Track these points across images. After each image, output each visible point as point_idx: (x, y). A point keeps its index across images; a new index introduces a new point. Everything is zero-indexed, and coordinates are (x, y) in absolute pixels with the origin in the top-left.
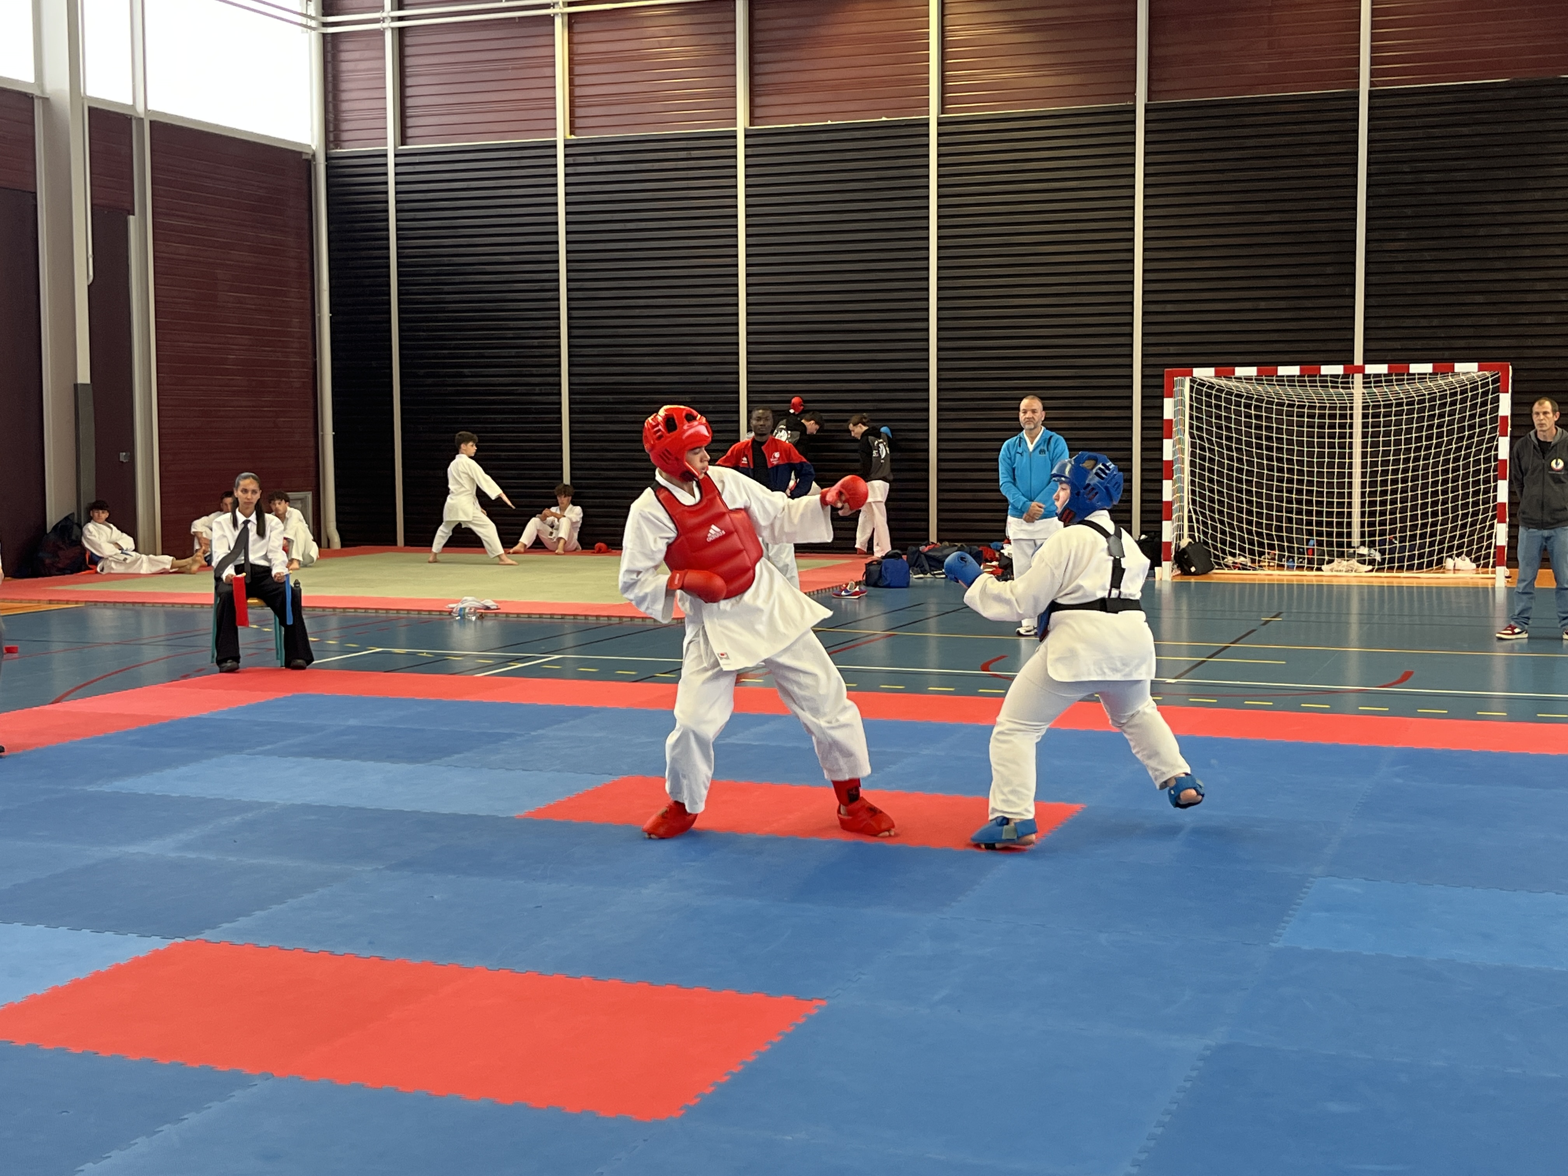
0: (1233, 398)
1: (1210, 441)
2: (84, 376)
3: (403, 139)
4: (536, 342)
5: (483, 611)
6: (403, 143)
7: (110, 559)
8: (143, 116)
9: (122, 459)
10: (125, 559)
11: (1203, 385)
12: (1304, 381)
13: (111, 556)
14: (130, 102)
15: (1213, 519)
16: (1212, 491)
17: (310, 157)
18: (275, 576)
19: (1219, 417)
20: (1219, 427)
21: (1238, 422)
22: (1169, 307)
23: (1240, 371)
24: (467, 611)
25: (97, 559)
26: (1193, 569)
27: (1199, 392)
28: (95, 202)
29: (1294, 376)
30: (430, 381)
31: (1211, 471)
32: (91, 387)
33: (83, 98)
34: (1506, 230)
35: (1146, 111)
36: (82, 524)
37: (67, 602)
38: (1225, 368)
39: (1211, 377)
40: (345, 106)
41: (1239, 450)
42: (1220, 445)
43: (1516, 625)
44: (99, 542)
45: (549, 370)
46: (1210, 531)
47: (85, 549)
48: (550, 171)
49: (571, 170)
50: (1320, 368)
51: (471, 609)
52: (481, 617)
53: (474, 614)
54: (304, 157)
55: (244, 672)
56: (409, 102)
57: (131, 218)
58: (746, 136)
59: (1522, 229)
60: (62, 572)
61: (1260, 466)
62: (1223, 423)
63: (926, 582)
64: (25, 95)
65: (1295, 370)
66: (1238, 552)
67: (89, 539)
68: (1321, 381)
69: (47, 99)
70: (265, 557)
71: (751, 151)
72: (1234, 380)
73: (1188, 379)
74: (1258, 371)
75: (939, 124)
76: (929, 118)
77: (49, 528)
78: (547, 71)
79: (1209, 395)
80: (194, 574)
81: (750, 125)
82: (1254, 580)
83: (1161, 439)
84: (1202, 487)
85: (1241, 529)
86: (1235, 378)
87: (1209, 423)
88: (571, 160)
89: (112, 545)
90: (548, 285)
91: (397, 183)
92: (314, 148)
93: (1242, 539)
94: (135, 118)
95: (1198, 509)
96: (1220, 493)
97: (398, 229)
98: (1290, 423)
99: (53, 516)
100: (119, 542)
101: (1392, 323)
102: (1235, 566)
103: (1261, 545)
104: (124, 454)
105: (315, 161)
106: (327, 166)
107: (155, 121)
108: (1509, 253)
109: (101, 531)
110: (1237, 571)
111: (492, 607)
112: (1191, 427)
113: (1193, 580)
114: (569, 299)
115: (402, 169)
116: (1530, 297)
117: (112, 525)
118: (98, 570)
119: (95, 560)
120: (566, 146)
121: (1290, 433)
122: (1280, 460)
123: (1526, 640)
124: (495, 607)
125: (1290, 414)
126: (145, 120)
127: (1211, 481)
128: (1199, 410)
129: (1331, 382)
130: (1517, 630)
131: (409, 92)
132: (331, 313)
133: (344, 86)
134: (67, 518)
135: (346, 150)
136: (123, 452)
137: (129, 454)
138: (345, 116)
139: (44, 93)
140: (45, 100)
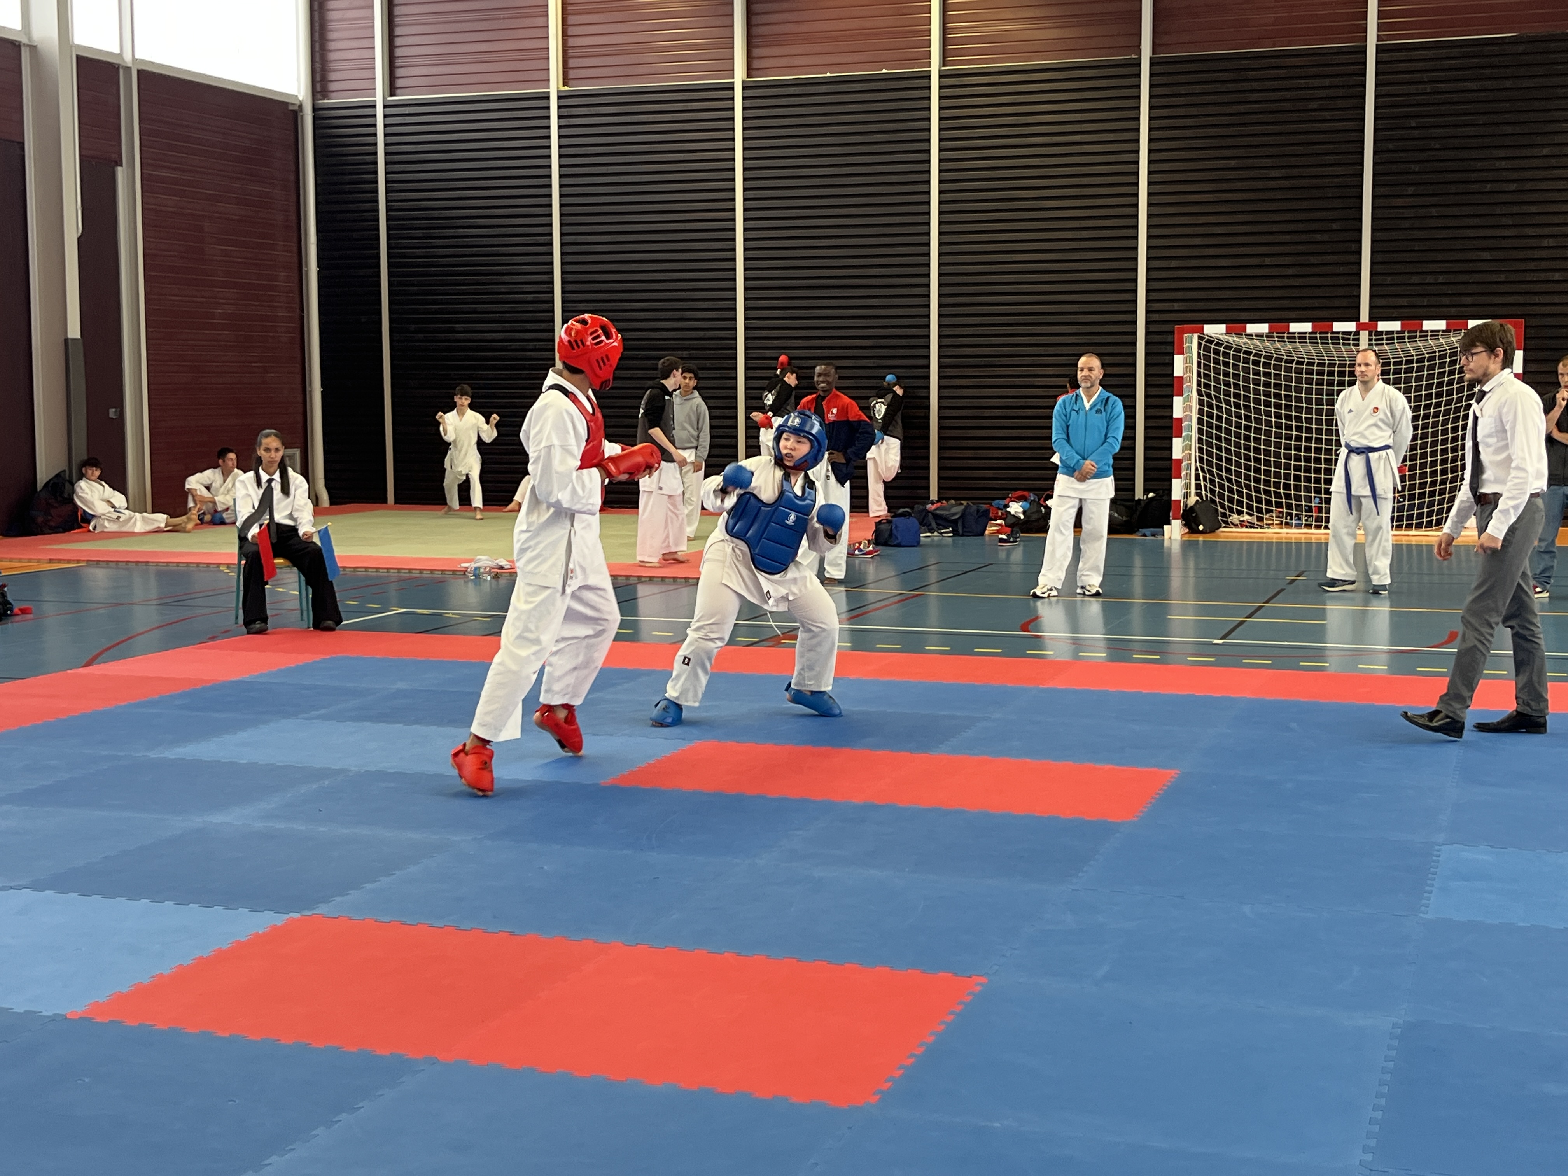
0: (1242, 355)
1: (1218, 399)
2: (74, 331)
3: (392, 89)
4: (530, 297)
5: (498, 571)
6: (392, 94)
7: (103, 517)
8: (130, 65)
9: (111, 416)
10: (119, 518)
11: (1211, 342)
12: (1316, 338)
13: (104, 515)
14: (117, 51)
15: (1220, 477)
16: (1219, 448)
17: (296, 108)
18: (303, 536)
19: (1226, 374)
20: (1227, 384)
21: (1246, 380)
22: (1174, 264)
23: (1251, 328)
24: (482, 570)
25: (89, 517)
26: (1201, 528)
27: (1207, 349)
28: (83, 153)
29: (1305, 333)
30: (421, 336)
31: (1219, 428)
32: (81, 342)
33: (71, 46)
34: (1513, 187)
35: (1152, 64)
36: (74, 481)
37: (69, 561)
38: (1236, 324)
39: (1222, 334)
40: (332, 56)
41: (1247, 408)
42: (1228, 403)
43: (1538, 585)
44: (92, 500)
45: (543, 326)
46: (1217, 490)
47: (76, 507)
48: (543, 123)
49: (564, 122)
50: (1332, 325)
51: (485, 569)
52: (496, 576)
53: (489, 573)
54: (291, 108)
55: (274, 633)
56: (398, 52)
57: (119, 169)
58: (744, 88)
59: (1528, 186)
60: (55, 530)
61: (1269, 423)
62: (1232, 380)
63: (933, 541)
64: (12, 42)
65: (1307, 327)
66: (1245, 510)
67: (81, 496)
68: (1332, 338)
69: (35, 47)
70: (291, 516)
71: (749, 103)
72: (1244, 336)
73: (1196, 336)
74: (1270, 328)
75: (941, 77)
76: (930, 71)
77: (40, 486)
78: (540, 21)
79: (1217, 352)
80: (189, 532)
81: (748, 77)
82: (1262, 538)
83: (1172, 397)
84: (1209, 444)
85: (1248, 487)
86: (1246, 335)
87: (1217, 381)
88: (565, 112)
89: (105, 504)
90: (541, 239)
91: (386, 135)
92: (301, 98)
93: (1249, 497)
94: (123, 67)
95: (1205, 467)
96: (1228, 451)
97: (387, 182)
98: (1299, 380)
99: (44, 473)
100: (111, 500)
101: (1398, 279)
102: (1242, 524)
103: (1269, 503)
104: (114, 410)
105: (301, 112)
106: (314, 117)
107: (144, 71)
108: (1515, 209)
109: (94, 489)
110: (1244, 530)
111: (506, 567)
112: (1199, 384)
113: (1201, 538)
114: (562, 254)
115: (391, 120)
116: (1537, 254)
117: (103, 483)
118: (91, 528)
119: (87, 518)
120: (559, 97)
121: (1299, 390)
122: (1289, 417)
123: (1547, 600)
124: (509, 567)
125: (1299, 371)
126: (132, 69)
127: (1219, 438)
128: (1207, 367)
129: (1343, 339)
130: (1538, 590)
131: (398, 41)
132: (318, 266)
133: (331, 35)
134: (58, 476)
135: (334, 101)
136: (112, 408)
137: (119, 410)
138: (332, 66)
139: (31, 41)
140: (33, 48)
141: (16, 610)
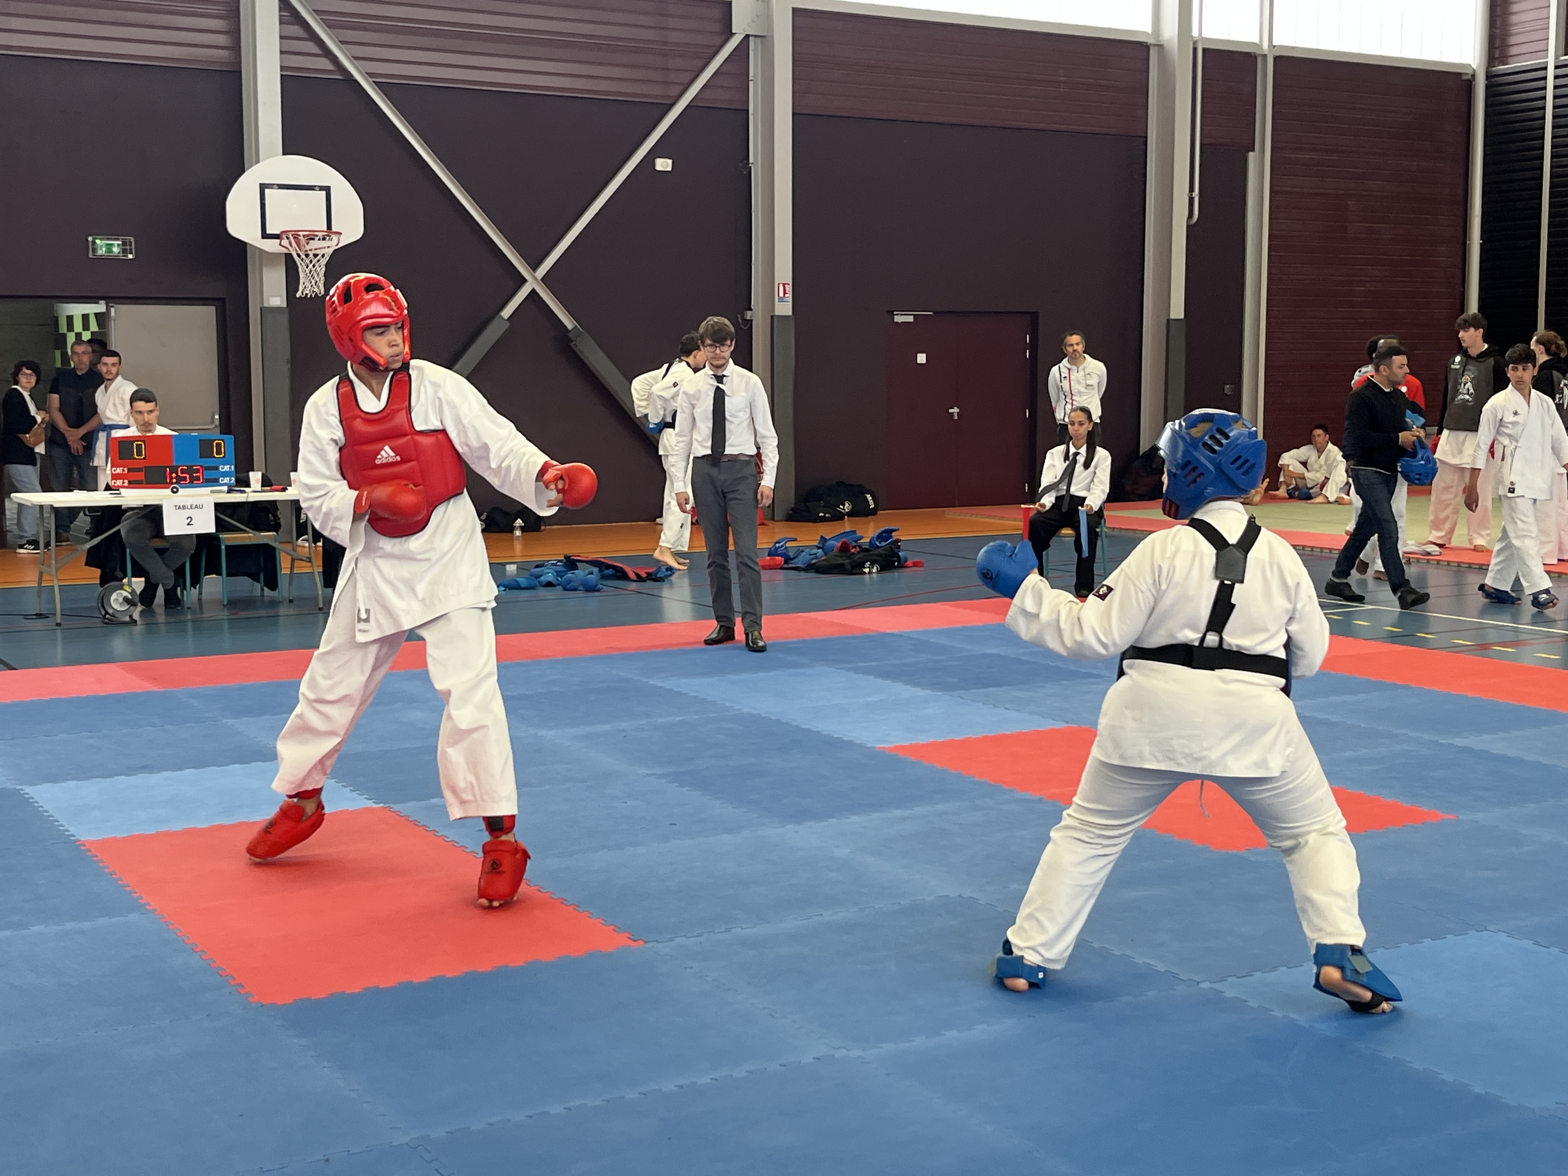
2: (1178, 311)
3: (1565, 49)
6: (1564, 53)
8: (1266, 52)
9: (1227, 392)
14: (1256, 40)
17: (1470, 77)
32: (1185, 321)
33: (1195, 43)
40: (1514, 19)
54: (1464, 77)
57: (1251, 154)
64: (1141, 44)
69: (1162, 45)
91: (1555, 97)
92: (1474, 67)
94: (1259, 55)
97: (1553, 147)
104: (1228, 387)
105: (1474, 81)
106: (1486, 85)
107: (1280, 56)
115: (1560, 82)
124: (1438, 553)
126: (1268, 56)
132: (1481, 239)
135: (1513, 65)
136: (1227, 384)
137: (1233, 386)
138: (1514, 30)
139: (1159, 41)
140: (1160, 47)
141: (909, 563)
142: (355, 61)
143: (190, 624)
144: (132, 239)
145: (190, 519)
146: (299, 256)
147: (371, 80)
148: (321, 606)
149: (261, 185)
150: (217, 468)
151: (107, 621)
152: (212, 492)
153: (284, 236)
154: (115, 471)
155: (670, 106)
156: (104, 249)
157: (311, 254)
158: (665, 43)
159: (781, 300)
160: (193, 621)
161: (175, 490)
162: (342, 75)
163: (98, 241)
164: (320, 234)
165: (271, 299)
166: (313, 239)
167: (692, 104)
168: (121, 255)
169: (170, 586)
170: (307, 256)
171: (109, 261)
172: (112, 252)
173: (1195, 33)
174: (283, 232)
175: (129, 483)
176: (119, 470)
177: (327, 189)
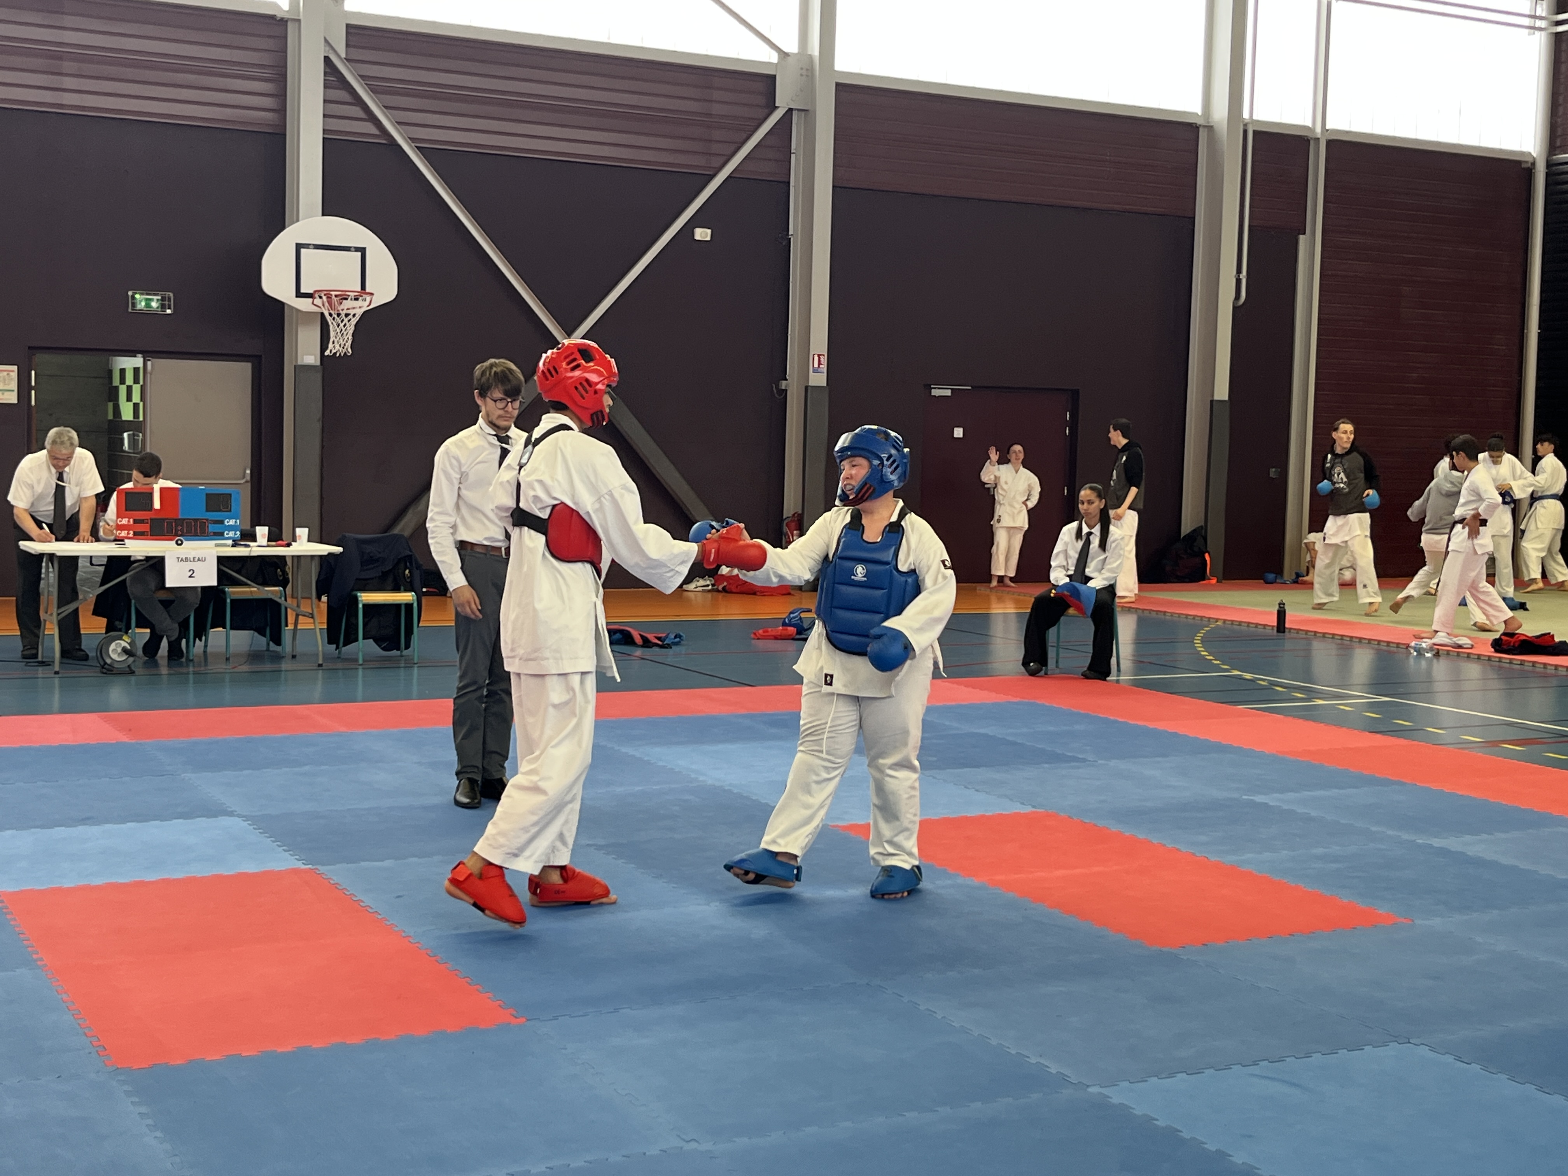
2: (1222, 392)
8: (1319, 136)
9: (1272, 475)
14: (1310, 124)
17: (1529, 165)
32: (1228, 404)
33: (1245, 125)
54: (1523, 166)
57: (1302, 238)
60: (1180, 579)
64: (1190, 125)
69: (1212, 127)
77: (1183, 535)
92: (1535, 156)
94: (1312, 139)
99: (1186, 527)
104: (1274, 470)
105: (1534, 168)
106: (1547, 173)
107: (1332, 140)
111: (1465, 646)
124: (1470, 646)
126: (1321, 140)
132: (1539, 328)
134: (1194, 531)
136: (1273, 467)
137: (1279, 470)
139: (1208, 122)
140: (1210, 128)
142: (398, 127)
143: (191, 677)
144: (171, 295)
145: (192, 572)
146: (331, 315)
147: (413, 145)
148: (320, 662)
149: (297, 244)
150: (222, 522)
151: (105, 671)
152: (217, 545)
153: (317, 295)
154: (120, 521)
155: (712, 177)
156: (143, 304)
157: (343, 313)
158: (710, 115)
159: (815, 371)
160: (195, 673)
161: (179, 542)
162: (385, 140)
163: (137, 296)
164: (352, 294)
165: (305, 357)
166: (347, 299)
167: (733, 175)
168: (159, 309)
169: (173, 639)
170: (339, 315)
171: (148, 315)
172: (151, 307)
173: (1246, 115)
174: (315, 291)
175: (135, 534)
176: (125, 521)
177: (363, 251)
